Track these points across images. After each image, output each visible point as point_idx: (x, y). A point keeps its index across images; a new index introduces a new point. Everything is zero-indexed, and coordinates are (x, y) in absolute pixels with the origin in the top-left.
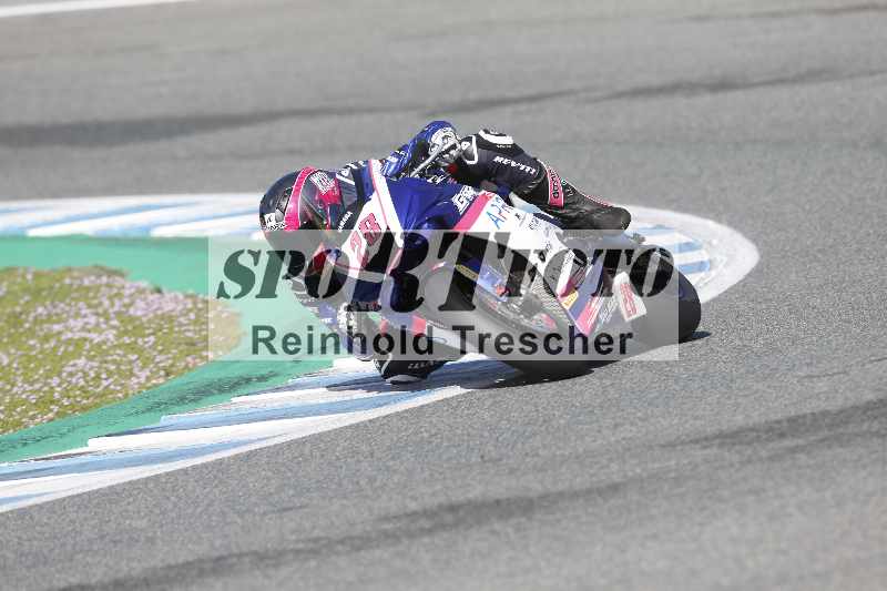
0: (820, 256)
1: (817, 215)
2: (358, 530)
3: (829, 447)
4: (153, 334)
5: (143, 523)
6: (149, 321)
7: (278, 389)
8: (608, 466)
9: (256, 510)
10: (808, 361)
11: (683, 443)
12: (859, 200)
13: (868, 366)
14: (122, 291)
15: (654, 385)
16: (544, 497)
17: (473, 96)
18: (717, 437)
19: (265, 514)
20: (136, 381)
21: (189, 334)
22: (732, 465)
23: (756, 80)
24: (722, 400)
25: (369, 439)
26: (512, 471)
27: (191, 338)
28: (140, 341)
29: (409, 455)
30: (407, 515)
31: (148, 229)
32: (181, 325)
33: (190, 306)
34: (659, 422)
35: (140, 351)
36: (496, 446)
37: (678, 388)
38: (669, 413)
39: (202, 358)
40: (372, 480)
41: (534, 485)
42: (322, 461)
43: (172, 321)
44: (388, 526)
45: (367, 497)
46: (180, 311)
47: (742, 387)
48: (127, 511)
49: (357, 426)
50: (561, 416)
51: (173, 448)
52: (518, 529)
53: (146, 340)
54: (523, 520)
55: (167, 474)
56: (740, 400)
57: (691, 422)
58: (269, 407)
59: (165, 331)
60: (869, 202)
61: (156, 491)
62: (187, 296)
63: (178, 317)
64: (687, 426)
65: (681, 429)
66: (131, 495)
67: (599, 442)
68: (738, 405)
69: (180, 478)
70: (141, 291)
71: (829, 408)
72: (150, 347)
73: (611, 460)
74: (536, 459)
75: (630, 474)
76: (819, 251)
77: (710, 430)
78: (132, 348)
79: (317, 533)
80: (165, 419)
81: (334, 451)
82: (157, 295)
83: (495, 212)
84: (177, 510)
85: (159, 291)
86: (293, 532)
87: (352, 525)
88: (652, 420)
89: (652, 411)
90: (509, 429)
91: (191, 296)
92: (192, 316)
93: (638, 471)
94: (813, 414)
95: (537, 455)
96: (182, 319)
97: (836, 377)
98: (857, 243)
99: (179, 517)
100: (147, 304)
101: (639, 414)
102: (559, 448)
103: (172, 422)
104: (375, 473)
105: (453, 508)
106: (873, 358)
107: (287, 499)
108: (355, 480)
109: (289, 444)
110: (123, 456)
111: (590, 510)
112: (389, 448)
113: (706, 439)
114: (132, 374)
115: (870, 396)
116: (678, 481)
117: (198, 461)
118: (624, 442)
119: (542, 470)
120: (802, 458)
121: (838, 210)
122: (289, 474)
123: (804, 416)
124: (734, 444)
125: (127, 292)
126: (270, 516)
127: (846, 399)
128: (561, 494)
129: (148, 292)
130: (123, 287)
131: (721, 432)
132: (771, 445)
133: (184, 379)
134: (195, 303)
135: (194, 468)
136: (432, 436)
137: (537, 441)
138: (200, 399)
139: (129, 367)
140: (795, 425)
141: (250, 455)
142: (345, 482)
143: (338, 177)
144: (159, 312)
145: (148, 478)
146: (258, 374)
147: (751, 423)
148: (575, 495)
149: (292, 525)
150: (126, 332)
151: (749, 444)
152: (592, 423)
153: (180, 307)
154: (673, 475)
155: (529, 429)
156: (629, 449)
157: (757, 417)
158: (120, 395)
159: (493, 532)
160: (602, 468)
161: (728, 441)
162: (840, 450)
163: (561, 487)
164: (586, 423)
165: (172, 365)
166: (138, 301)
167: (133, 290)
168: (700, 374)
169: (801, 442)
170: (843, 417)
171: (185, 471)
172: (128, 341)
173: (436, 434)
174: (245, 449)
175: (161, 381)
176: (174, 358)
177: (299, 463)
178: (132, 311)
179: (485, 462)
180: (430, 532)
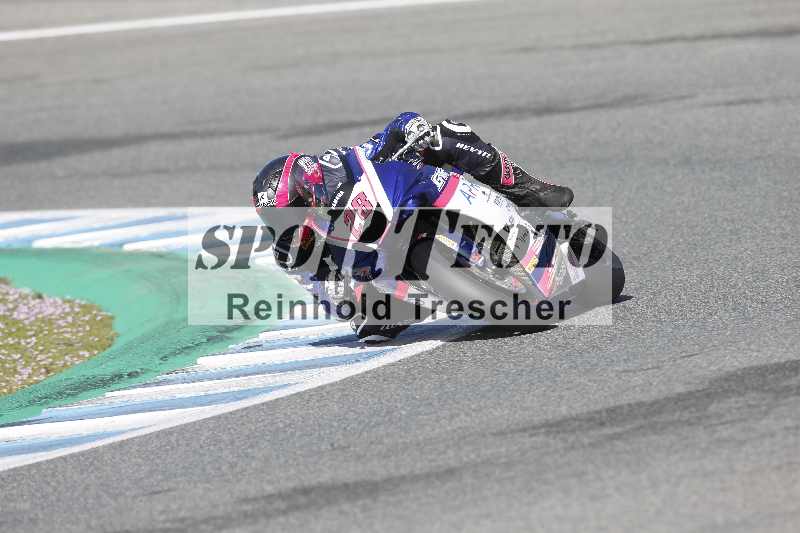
0: (635, 263)
1: (633, 226)
2: (220, 511)
3: (644, 435)
4: (34, 335)
5: (27, 506)
6: (31, 324)
7: (146, 385)
8: (445, 452)
9: (128, 493)
10: (625, 357)
11: (512, 432)
12: (671, 212)
13: (679, 361)
14: (7, 297)
15: (486, 380)
16: (389, 480)
17: (322, 120)
18: (543, 426)
19: (135, 497)
20: (20, 378)
21: (68, 336)
22: (556, 451)
23: (577, 105)
24: (548, 392)
25: (229, 429)
26: (359, 457)
27: (69, 339)
28: (23, 342)
29: (266, 443)
30: (264, 497)
31: (30, 241)
32: (60, 327)
33: (68, 310)
34: (491, 412)
35: (23, 352)
36: (343, 435)
37: (507, 382)
38: (499, 404)
39: (79, 356)
40: (232, 466)
41: (379, 470)
42: (188, 448)
43: (51, 324)
44: (248, 507)
45: (228, 481)
46: (59, 315)
47: (566, 380)
48: (12, 495)
49: (219, 417)
50: (402, 408)
51: (53, 438)
52: (364, 509)
53: (29, 340)
54: (368, 501)
55: (47, 461)
56: (563, 393)
57: (520, 412)
58: (138, 400)
59: (46, 332)
60: (678, 213)
61: (37, 476)
62: (65, 302)
63: (57, 320)
64: (517, 416)
65: (511, 419)
66: (15, 480)
67: (437, 430)
68: (561, 397)
69: (59, 465)
70: (23, 297)
71: (644, 400)
72: (32, 347)
73: (448, 447)
74: (380, 447)
75: (465, 459)
76: (634, 258)
77: (536, 420)
78: (16, 348)
79: (182, 514)
80: (45, 412)
81: (199, 440)
82: (38, 301)
83: (466, 189)
84: (56, 494)
85: (40, 297)
86: (162, 512)
87: (215, 506)
88: (484, 411)
89: (485, 403)
90: (356, 419)
91: (69, 301)
92: (70, 319)
93: (473, 456)
94: (629, 405)
95: (381, 443)
96: (61, 322)
97: (650, 372)
98: (669, 251)
99: (58, 500)
100: (29, 308)
101: (473, 406)
102: (401, 437)
103: (52, 414)
104: (235, 460)
105: (306, 491)
106: (684, 354)
107: (155, 483)
108: (217, 465)
109: (158, 435)
110: (9, 445)
111: (430, 492)
112: (248, 437)
113: (534, 428)
114: (16, 371)
115: (680, 389)
116: (508, 465)
117: (76, 449)
118: (460, 431)
119: (386, 456)
120: (619, 444)
121: (652, 221)
122: (158, 461)
123: (621, 407)
124: (558, 432)
125: (11, 298)
126: (139, 499)
127: (660, 391)
128: (403, 478)
129: (30, 298)
130: (7, 294)
131: (547, 420)
132: (592, 433)
133: (63, 376)
134: (72, 308)
135: (72, 456)
136: (286, 426)
137: (382, 430)
138: (77, 394)
139: (13, 365)
140: (613, 415)
141: (122, 444)
142: (209, 467)
143: (320, 162)
144: (40, 316)
145: (30, 465)
146: (129, 371)
147: (574, 413)
148: (415, 478)
149: (160, 507)
150: (10, 334)
151: (573, 431)
152: (431, 413)
153: (58, 312)
154: (503, 460)
155: (374, 420)
156: (464, 438)
157: (579, 408)
158: (5, 391)
159: (341, 512)
160: (439, 454)
161: (554, 429)
162: (654, 438)
163: (403, 471)
164: (426, 414)
165: (52, 364)
166: (21, 305)
167: (16, 296)
168: (528, 369)
169: (618, 430)
170: (656, 407)
171: (64, 458)
172: (12, 342)
173: (290, 425)
174: (118, 438)
175: (42, 377)
176: (54, 358)
177: (167, 451)
178: (15, 314)
179: (334, 449)
180: (284, 513)
